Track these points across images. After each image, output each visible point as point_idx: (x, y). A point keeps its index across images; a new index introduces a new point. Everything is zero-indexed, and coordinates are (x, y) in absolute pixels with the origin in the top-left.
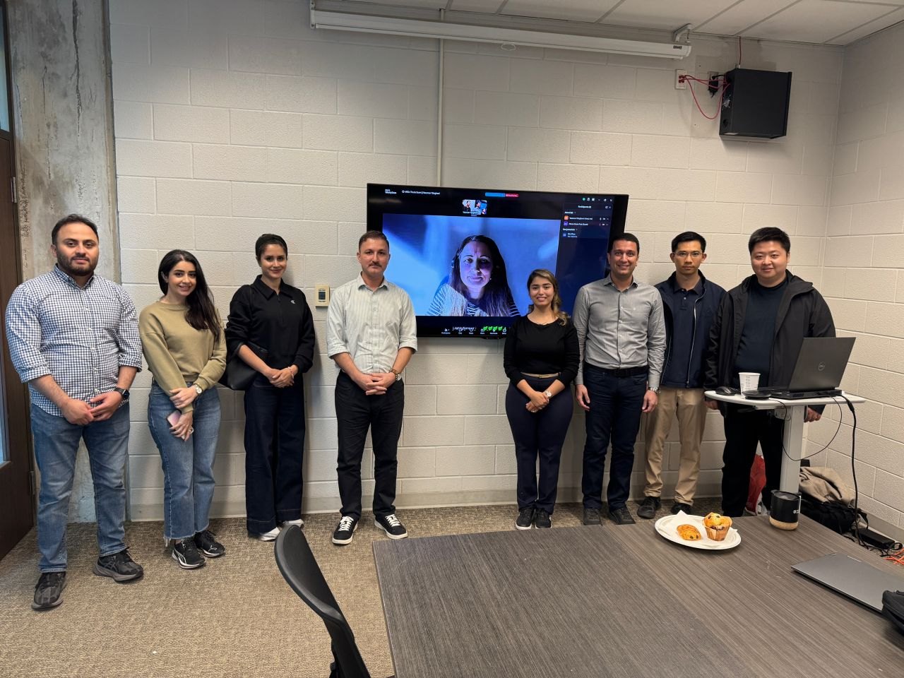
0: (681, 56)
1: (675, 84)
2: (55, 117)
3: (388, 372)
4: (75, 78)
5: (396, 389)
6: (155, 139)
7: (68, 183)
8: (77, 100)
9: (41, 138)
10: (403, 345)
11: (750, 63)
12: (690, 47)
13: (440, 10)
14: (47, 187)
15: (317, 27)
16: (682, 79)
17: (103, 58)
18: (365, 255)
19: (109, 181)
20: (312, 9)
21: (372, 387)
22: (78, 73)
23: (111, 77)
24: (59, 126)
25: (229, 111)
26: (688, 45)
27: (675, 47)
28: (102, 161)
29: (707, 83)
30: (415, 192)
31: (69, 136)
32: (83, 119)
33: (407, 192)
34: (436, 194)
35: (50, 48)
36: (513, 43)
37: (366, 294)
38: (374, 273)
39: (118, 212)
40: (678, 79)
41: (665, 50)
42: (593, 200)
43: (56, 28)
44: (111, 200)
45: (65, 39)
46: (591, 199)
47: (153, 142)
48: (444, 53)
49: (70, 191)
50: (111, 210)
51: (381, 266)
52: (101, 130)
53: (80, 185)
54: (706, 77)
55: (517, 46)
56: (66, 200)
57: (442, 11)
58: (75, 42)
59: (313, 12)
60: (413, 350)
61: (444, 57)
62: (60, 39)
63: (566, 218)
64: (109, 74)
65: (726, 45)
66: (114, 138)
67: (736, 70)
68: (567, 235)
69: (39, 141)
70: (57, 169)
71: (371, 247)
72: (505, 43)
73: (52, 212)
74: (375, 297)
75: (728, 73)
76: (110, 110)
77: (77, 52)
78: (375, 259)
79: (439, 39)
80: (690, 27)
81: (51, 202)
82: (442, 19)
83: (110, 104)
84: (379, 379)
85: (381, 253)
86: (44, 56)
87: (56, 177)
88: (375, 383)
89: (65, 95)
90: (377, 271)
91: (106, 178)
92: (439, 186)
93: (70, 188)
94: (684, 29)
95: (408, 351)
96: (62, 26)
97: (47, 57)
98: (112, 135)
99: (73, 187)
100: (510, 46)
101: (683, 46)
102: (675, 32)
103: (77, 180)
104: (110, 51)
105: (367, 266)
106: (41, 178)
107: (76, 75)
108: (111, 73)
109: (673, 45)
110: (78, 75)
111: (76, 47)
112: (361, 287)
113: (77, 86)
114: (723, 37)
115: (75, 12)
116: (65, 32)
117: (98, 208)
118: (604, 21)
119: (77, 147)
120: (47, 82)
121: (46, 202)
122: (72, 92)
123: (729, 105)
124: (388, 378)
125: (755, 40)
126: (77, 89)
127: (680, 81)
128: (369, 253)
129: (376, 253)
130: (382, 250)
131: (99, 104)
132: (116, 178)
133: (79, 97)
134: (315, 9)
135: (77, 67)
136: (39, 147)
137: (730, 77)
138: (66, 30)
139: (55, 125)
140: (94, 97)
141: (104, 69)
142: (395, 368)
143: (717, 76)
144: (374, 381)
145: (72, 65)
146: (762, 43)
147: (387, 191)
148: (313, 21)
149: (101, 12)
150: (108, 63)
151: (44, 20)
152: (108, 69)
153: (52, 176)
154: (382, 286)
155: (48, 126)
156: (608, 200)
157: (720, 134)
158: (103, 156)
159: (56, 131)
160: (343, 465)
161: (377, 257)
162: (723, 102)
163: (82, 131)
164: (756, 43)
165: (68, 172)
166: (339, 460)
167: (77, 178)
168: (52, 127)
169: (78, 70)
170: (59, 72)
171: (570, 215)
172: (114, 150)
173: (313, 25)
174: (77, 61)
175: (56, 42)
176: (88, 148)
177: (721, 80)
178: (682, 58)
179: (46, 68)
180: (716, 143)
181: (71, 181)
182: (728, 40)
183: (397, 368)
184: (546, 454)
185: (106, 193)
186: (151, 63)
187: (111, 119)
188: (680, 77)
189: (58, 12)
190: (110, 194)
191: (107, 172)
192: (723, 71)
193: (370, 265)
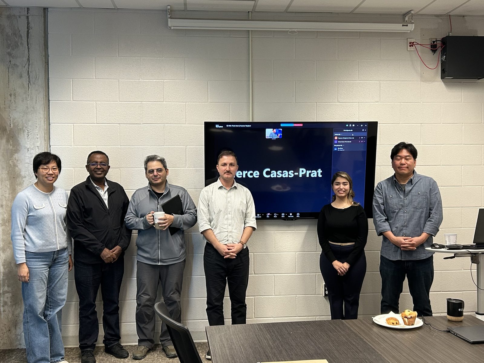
0: (408, 30)
1: (407, 47)
2: (15, 90)
3: (237, 243)
4: (27, 66)
5: (244, 254)
6: (73, 100)
7: (21, 129)
8: (28, 79)
9: (6, 103)
10: (247, 225)
11: (458, 31)
12: (414, 25)
13: (249, 12)
14: (9, 132)
15: (172, 28)
16: (412, 44)
17: (44, 53)
18: (222, 167)
19: (46, 127)
20: (169, 18)
21: (227, 253)
22: (29, 63)
23: (48, 64)
24: (16, 95)
25: (119, 81)
26: (412, 23)
27: (403, 25)
28: (41, 114)
29: (429, 46)
30: (235, 126)
31: (23, 101)
32: (31, 90)
33: (229, 126)
34: (248, 126)
35: (13, 49)
36: (296, 30)
37: (223, 192)
38: (228, 178)
39: (50, 146)
40: (409, 44)
41: (398, 27)
42: (354, 125)
43: (17, 38)
44: (46, 138)
45: (21, 44)
46: (352, 125)
47: (72, 102)
48: (252, 38)
49: (22, 134)
50: (46, 145)
51: (231, 173)
52: (41, 96)
53: (28, 130)
54: (429, 42)
55: (298, 31)
56: (19, 139)
57: (250, 13)
58: (28, 45)
59: (169, 20)
60: (254, 229)
61: (252, 41)
62: (19, 44)
63: (336, 138)
64: (47, 63)
65: (440, 21)
66: (49, 101)
67: (448, 37)
68: (337, 149)
69: (5, 104)
70: (15, 121)
71: (225, 162)
72: (290, 30)
73: (11, 147)
74: (229, 194)
75: (443, 39)
76: (47, 84)
77: (29, 51)
78: (228, 169)
79: (249, 30)
80: (412, 12)
81: (11, 141)
82: (250, 19)
83: (47, 81)
84: (232, 248)
85: (232, 165)
86: (9, 54)
87: (14, 126)
88: (230, 251)
89: (21, 77)
90: (229, 176)
91: (43, 125)
92: (251, 121)
93: (22, 132)
94: (409, 14)
95: (251, 229)
96: (21, 36)
97: (11, 55)
98: (47, 99)
99: (24, 131)
100: (294, 31)
101: (408, 25)
102: (405, 15)
103: (26, 127)
104: (48, 49)
105: (223, 173)
106: (5, 127)
107: (28, 64)
108: (48, 62)
109: (402, 24)
110: (29, 65)
111: (28, 48)
112: (220, 188)
113: (28, 71)
114: (437, 16)
115: (28, 28)
116: (22, 39)
117: (38, 144)
118: (355, 12)
119: (27, 107)
120: (10, 70)
121: (8, 141)
122: (25, 75)
123: (445, 60)
124: (237, 247)
125: (461, 16)
126: (28, 73)
127: (410, 46)
128: (224, 165)
129: (228, 165)
130: (232, 163)
131: (41, 81)
132: (50, 125)
133: (29, 77)
134: (171, 18)
135: (29, 60)
136: (5, 108)
137: (444, 41)
138: (23, 38)
139: (15, 95)
140: (38, 77)
141: (44, 60)
142: (242, 240)
143: (437, 41)
144: (229, 249)
145: (25, 59)
146: (465, 18)
147: (217, 126)
148: (170, 25)
149: (43, 27)
150: (47, 56)
151: (10, 34)
152: (46, 60)
153: (12, 125)
154: (234, 186)
155: (11, 95)
156: (364, 126)
157: (441, 78)
158: (42, 112)
159: (15, 98)
160: (210, 306)
161: (229, 167)
162: (442, 57)
163: (30, 97)
164: (462, 18)
165: (21, 123)
166: (208, 303)
167: (26, 126)
168: (12, 96)
169: (29, 61)
170: (18, 64)
171: (338, 137)
172: (49, 108)
173: (169, 27)
174: (29, 56)
175: (17, 46)
176: (33, 108)
177: (439, 44)
178: (409, 32)
179: (10, 61)
180: (439, 85)
181: (23, 128)
182: (441, 17)
183: (243, 240)
184: (349, 299)
185: (44, 135)
186: (72, 55)
187: (47, 90)
188: (410, 43)
189: (18, 29)
190: (46, 135)
191: (44, 122)
192: (440, 38)
193: (225, 173)
